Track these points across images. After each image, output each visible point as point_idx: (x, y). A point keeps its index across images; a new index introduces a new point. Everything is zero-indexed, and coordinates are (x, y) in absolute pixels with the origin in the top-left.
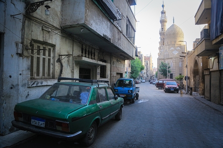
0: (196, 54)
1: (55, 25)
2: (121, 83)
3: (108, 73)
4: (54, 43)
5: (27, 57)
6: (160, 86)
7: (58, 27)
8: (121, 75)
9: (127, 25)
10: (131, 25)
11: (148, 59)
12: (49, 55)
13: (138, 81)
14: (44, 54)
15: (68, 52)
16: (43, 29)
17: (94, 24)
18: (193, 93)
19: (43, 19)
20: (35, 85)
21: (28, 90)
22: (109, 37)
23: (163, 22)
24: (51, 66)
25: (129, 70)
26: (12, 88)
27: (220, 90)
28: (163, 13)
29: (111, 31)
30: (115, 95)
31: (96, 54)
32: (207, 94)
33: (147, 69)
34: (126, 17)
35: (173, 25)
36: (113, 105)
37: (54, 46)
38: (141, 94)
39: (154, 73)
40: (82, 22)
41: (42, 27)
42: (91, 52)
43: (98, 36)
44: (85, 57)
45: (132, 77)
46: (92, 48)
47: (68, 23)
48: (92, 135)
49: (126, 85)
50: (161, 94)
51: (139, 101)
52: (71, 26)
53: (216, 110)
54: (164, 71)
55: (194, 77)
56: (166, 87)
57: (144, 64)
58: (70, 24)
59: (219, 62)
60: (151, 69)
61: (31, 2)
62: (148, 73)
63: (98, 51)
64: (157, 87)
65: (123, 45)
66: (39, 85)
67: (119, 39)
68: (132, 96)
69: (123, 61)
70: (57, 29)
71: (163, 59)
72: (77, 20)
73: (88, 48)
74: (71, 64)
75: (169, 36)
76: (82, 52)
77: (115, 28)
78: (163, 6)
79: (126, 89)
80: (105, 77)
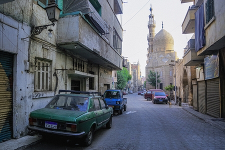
0: (184, 63)
1: (52, 43)
2: (109, 94)
3: (96, 84)
4: (51, 59)
5: (32, 73)
6: (148, 97)
7: (54, 44)
8: (108, 86)
9: (114, 36)
10: (118, 35)
11: (136, 67)
12: (47, 70)
13: (124, 92)
14: (43, 70)
15: (62, 66)
16: (43, 48)
17: (86, 41)
18: (182, 103)
19: (43, 39)
20: (38, 97)
21: (33, 101)
22: (98, 51)
23: (151, 27)
24: (49, 80)
25: (115, 80)
26: (22, 99)
27: (206, 100)
28: (151, 17)
29: (100, 45)
30: (106, 105)
31: (85, 66)
32: (195, 105)
33: (135, 78)
34: (113, 29)
35: (162, 31)
36: (105, 114)
37: (51, 61)
38: (128, 106)
39: (143, 83)
40: (76, 40)
41: (43, 46)
42: (81, 65)
43: (89, 50)
44: (76, 70)
45: (118, 88)
46: (82, 61)
47: (63, 41)
48: (90, 138)
49: (113, 97)
50: (149, 105)
51: (127, 112)
52: (66, 44)
53: (200, 119)
54: (153, 80)
55: (184, 87)
56: (155, 98)
57: (131, 73)
58: (65, 41)
59: (204, 72)
60: (139, 78)
61: (35, 26)
62: (136, 83)
63: (87, 63)
64: (145, 98)
65: (111, 57)
66: (41, 96)
67: (107, 51)
68: (120, 107)
69: (110, 72)
70: (53, 46)
71: (152, 68)
72: (72, 38)
73: (78, 61)
74: (64, 77)
75: (157, 43)
76: (73, 66)
77: (103, 41)
78: (151, 10)
79: (114, 100)
80: (93, 89)
